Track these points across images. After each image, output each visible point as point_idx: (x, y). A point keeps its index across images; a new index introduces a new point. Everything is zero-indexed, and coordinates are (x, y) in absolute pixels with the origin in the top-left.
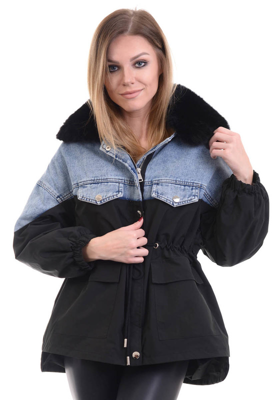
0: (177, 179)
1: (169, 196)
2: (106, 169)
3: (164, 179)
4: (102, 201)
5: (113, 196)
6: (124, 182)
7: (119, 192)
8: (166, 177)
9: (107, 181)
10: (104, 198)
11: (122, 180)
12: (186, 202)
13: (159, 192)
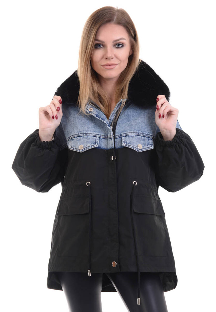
0: (139, 132)
1: (134, 145)
2: (87, 126)
3: (129, 132)
4: (84, 150)
5: (91, 146)
6: (100, 136)
7: (95, 143)
8: (131, 130)
9: (87, 135)
10: (85, 147)
11: (98, 135)
12: (146, 149)
13: (127, 142)
